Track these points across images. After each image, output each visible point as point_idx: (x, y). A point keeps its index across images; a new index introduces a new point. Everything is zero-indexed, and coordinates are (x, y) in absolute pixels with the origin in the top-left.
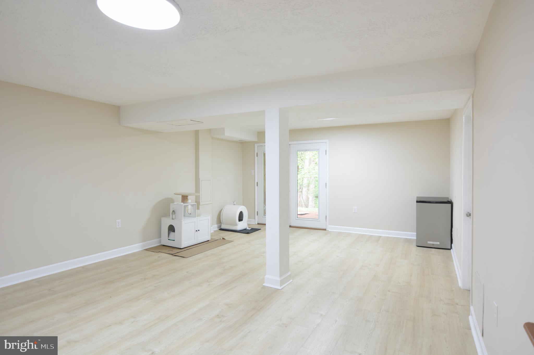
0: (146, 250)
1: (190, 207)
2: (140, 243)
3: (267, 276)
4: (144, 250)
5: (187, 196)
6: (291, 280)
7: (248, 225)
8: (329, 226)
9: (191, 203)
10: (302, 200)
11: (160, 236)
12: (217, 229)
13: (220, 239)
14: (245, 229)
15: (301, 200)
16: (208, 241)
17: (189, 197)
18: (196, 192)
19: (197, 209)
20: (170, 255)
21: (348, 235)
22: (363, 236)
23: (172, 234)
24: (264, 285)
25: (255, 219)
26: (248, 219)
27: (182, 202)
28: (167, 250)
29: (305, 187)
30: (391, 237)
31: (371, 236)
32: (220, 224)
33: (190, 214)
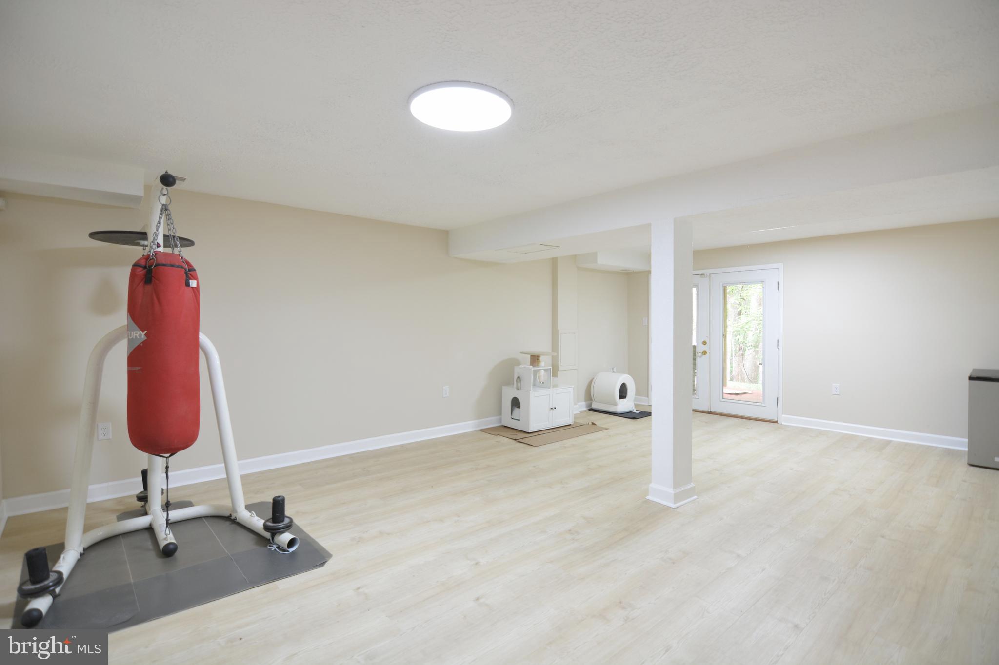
0: (482, 430)
1: (543, 372)
2: (473, 420)
3: (653, 485)
4: (479, 430)
5: (538, 357)
6: (695, 497)
7: (636, 405)
8: (783, 416)
9: (545, 366)
10: (743, 369)
11: (500, 412)
12: (585, 409)
13: (589, 424)
14: (631, 412)
15: (741, 368)
16: (570, 425)
17: (541, 358)
18: (553, 351)
19: (553, 376)
20: (511, 440)
21: (821, 433)
22: (852, 437)
23: (516, 410)
24: (647, 497)
25: (648, 397)
26: (636, 395)
27: (531, 365)
28: (509, 433)
29: (749, 348)
30: (914, 445)
31: (870, 439)
32: (589, 402)
33: (543, 383)
